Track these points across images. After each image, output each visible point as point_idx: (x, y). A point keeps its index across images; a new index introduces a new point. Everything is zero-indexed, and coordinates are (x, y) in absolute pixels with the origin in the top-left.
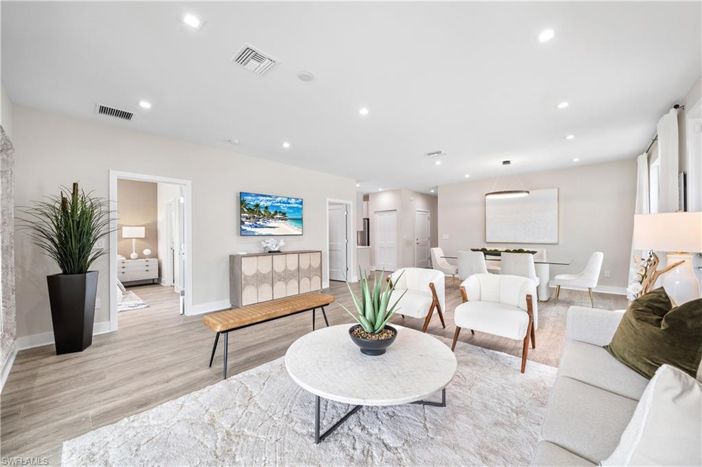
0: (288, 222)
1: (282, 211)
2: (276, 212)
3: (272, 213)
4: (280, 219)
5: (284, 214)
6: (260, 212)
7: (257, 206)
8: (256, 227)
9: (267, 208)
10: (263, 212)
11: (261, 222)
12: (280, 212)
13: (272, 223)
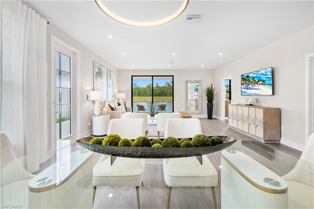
0: (266, 86)
1: (263, 80)
2: (259, 80)
3: (257, 81)
4: (261, 84)
5: (264, 81)
6: (249, 80)
7: (248, 76)
8: (248, 89)
9: (253, 78)
10: (251, 80)
11: (250, 86)
12: (261, 80)
13: (257, 87)
